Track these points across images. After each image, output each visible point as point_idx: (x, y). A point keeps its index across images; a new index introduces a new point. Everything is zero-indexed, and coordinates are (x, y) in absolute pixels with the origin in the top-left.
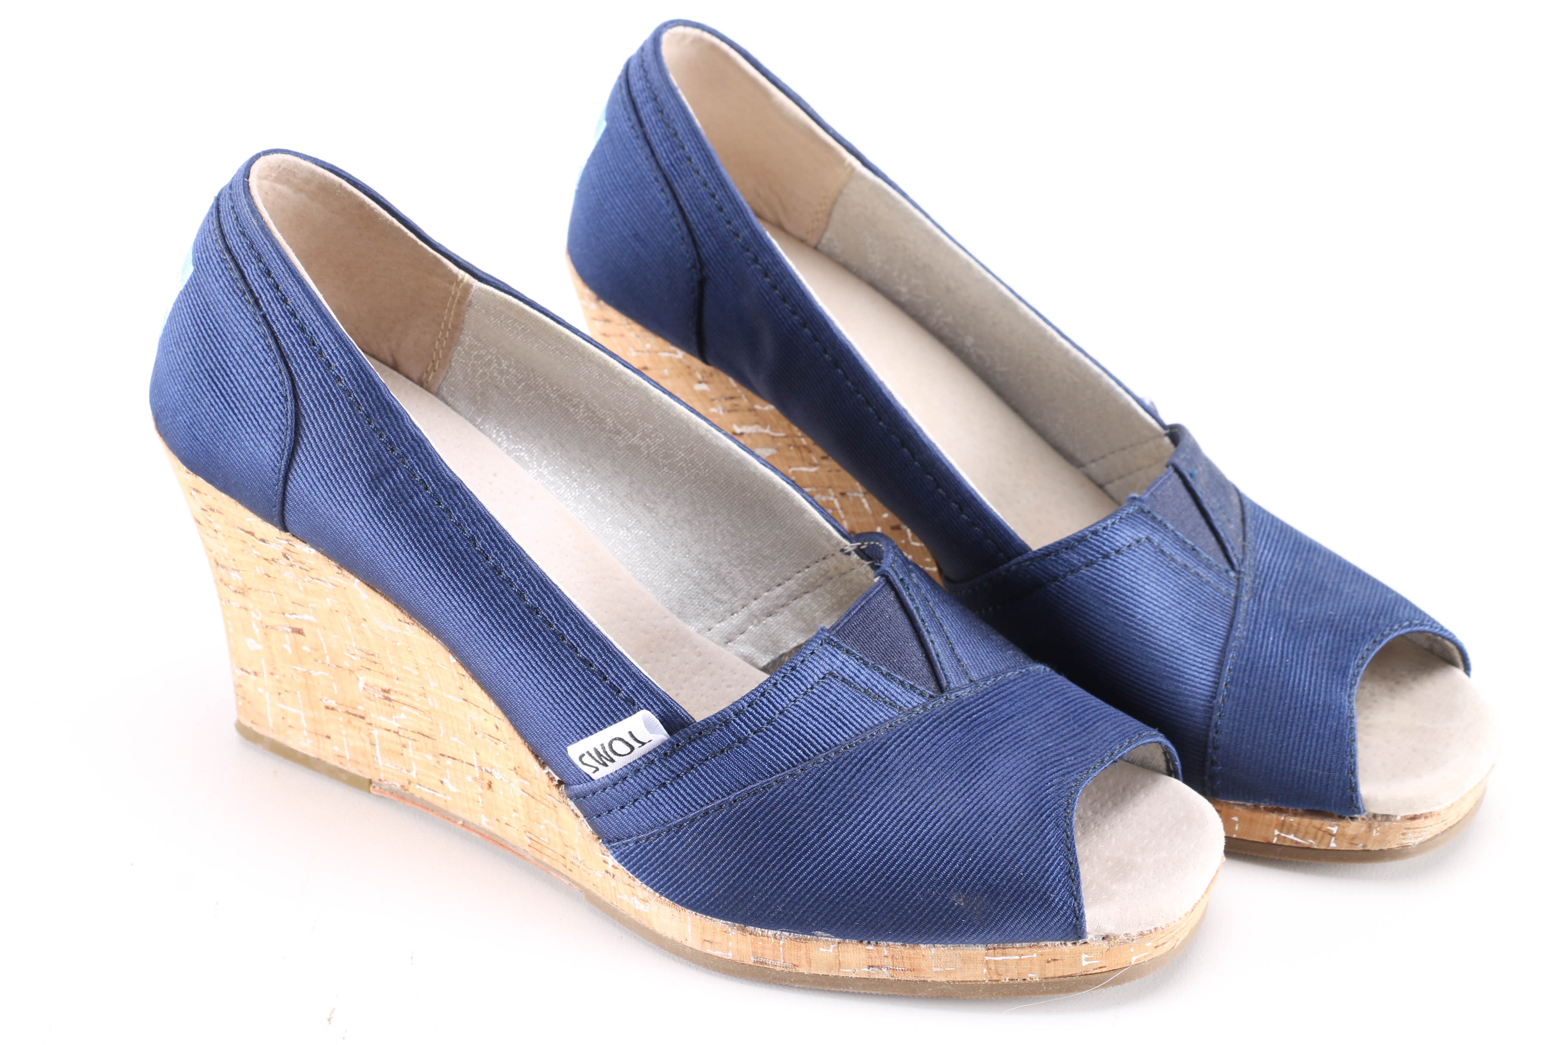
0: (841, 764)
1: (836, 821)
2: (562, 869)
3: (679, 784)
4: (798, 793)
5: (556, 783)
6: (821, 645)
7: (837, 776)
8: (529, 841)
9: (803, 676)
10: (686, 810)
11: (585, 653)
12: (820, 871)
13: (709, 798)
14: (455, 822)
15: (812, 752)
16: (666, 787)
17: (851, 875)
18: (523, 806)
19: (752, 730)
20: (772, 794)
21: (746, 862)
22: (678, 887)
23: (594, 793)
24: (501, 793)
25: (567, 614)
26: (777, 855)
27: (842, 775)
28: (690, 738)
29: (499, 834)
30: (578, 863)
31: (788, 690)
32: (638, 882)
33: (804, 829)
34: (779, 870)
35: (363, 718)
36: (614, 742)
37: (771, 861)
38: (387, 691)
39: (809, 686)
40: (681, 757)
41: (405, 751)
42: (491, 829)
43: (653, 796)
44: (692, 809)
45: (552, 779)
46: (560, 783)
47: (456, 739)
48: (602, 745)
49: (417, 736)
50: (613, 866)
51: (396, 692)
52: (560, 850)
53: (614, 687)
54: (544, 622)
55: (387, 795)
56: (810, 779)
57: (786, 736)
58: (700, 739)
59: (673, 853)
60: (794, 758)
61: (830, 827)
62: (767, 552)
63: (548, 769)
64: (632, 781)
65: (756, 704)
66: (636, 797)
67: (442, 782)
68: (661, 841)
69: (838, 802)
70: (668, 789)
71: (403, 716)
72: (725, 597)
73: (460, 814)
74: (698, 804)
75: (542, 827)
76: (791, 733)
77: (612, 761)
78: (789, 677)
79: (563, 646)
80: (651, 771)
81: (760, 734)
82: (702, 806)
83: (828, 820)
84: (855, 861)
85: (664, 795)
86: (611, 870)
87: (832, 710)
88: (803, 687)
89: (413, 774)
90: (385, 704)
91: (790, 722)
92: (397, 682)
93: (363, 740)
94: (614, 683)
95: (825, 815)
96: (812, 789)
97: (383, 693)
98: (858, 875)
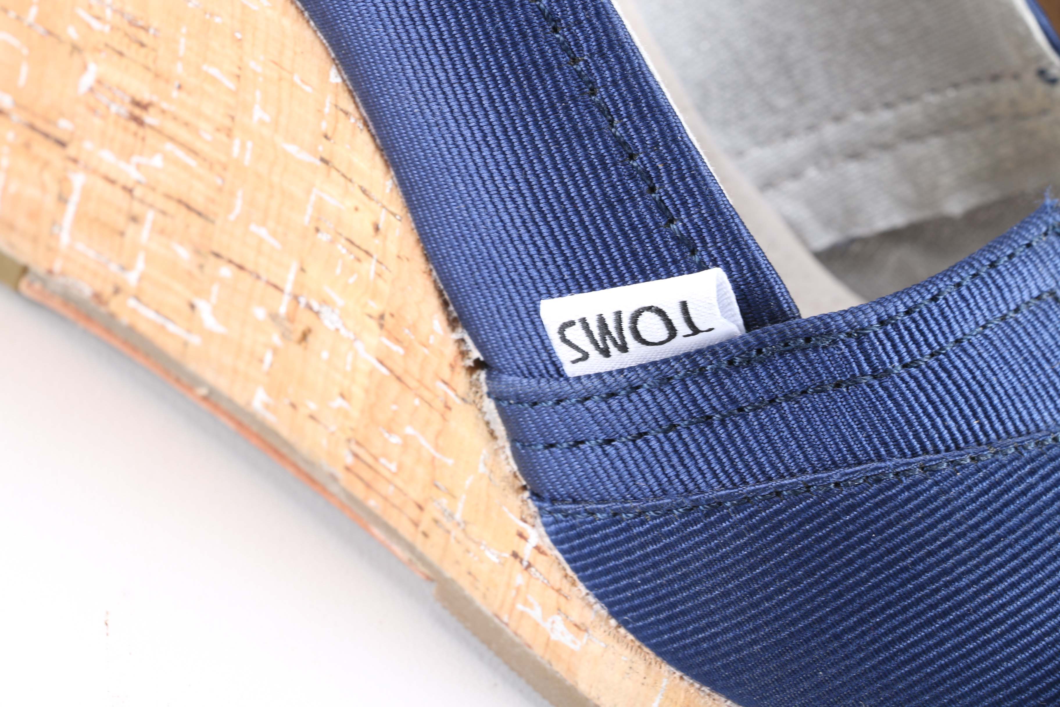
0: (1043, 466)
1: (1015, 570)
2: (406, 529)
3: (737, 426)
4: (956, 499)
5: (470, 363)
6: (1046, 234)
7: (1032, 486)
8: (350, 460)
9: (1008, 285)
10: (736, 479)
11: (626, 130)
12: (963, 657)
13: (787, 469)
14: (190, 388)
15: (996, 431)
16: (710, 425)
17: (1020, 678)
18: (367, 391)
19: (901, 360)
20: (908, 488)
21: (826, 604)
22: (669, 618)
23: (558, 402)
24: (325, 355)
25: (611, 48)
26: (889, 605)
27: (1040, 488)
28: (786, 345)
29: (284, 431)
30: (449, 525)
31: (977, 304)
32: (581, 588)
33: (952, 569)
34: (885, 634)
35: (62, 144)
36: (646, 314)
37: (874, 614)
38: (144, 106)
39: (1013, 306)
40: (757, 376)
41: (131, 229)
42: (270, 418)
43: (679, 435)
44: (749, 479)
45: (464, 354)
46: (479, 365)
47: (263, 232)
48: (618, 315)
49: (171, 207)
50: (537, 548)
51: (163, 112)
52: (415, 493)
53: (663, 210)
54: (565, 50)
55: (55, 304)
56: (984, 479)
57: (959, 388)
58: (803, 350)
59: (685, 551)
60: (961, 432)
61: (1001, 579)
62: (886, 39)
63: (461, 333)
64: (647, 398)
65: (920, 312)
66: (643, 429)
67: (192, 307)
68: (667, 523)
69: (1026, 535)
70: (714, 432)
71: (157, 161)
72: (782, 102)
73: (209, 375)
74: (763, 472)
75: (395, 440)
76: (968, 385)
77: (624, 348)
78: (982, 279)
79: (587, 107)
80: (692, 388)
81: (913, 370)
82: (770, 479)
83: (1001, 566)
84: (1035, 655)
85: (701, 440)
86: (527, 551)
87: (1043, 362)
88: (1002, 307)
89: (132, 278)
90: (126, 129)
91: (970, 365)
92: (175, 94)
93: (43, 187)
94: (667, 202)
95: (997, 554)
96: (982, 499)
97: (130, 108)
98: (1035, 682)
